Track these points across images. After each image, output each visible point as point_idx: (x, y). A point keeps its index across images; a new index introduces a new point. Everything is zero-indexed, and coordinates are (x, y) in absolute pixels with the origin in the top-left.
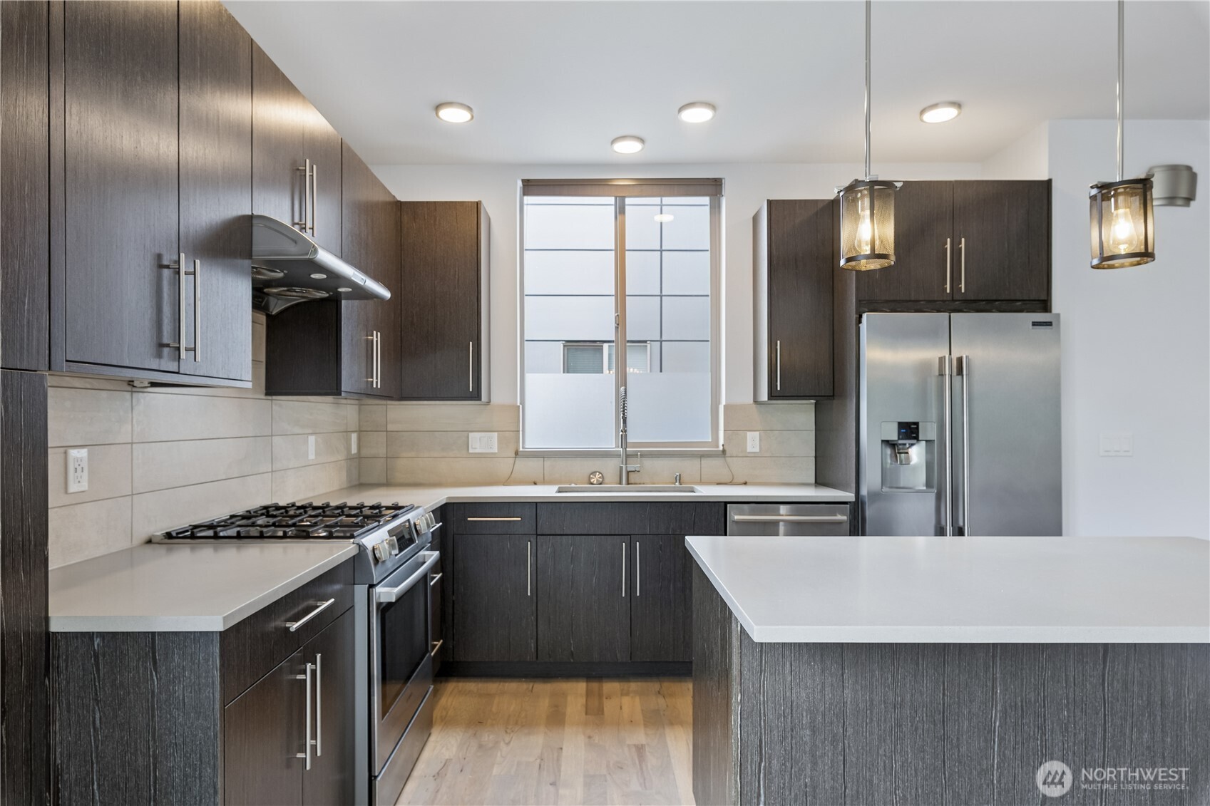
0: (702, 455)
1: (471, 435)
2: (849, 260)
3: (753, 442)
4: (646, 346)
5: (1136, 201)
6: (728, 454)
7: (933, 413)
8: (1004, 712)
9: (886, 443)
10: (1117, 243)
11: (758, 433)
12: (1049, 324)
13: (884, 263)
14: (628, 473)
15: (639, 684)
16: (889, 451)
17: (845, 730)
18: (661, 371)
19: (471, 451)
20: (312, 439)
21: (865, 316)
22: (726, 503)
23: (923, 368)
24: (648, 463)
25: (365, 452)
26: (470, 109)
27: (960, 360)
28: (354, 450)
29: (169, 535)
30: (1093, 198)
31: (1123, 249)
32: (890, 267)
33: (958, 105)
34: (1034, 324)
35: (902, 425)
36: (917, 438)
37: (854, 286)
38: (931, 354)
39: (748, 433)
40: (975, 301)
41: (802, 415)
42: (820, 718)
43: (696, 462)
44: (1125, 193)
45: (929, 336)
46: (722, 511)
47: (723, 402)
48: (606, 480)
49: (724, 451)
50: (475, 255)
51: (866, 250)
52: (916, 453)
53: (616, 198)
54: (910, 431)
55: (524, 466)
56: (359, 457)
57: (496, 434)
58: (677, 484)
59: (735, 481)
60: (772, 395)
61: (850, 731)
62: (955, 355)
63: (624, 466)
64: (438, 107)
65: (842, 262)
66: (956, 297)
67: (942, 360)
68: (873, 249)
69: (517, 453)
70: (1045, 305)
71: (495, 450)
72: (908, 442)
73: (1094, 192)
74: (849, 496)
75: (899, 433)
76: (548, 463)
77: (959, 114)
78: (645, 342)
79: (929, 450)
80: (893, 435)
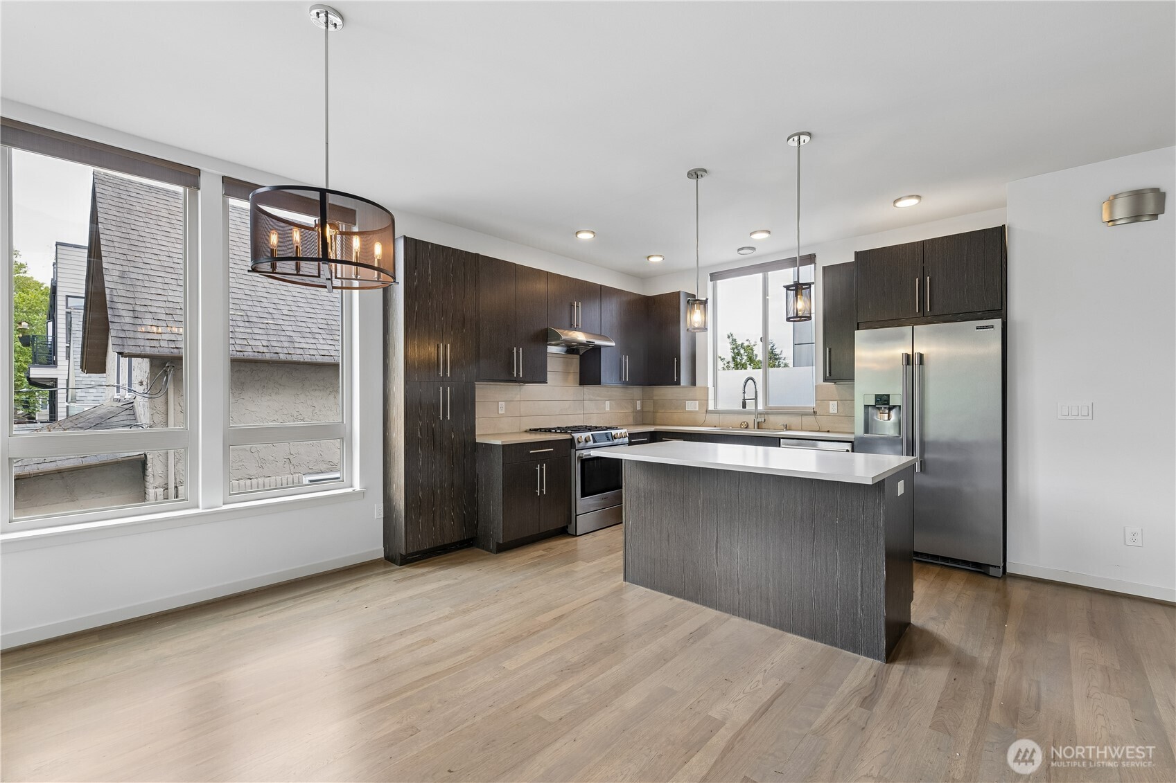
0: (802, 414)
1: (687, 402)
3: (833, 407)
6: (817, 414)
8: (704, 501)
11: (836, 402)
12: (991, 327)
14: (758, 422)
17: (654, 500)
19: (687, 410)
20: (608, 403)
21: (857, 332)
22: (779, 438)
25: (645, 409)
28: (639, 408)
29: (530, 430)
33: (918, 197)
34: (978, 328)
35: (878, 396)
37: (855, 315)
39: (831, 402)
42: (646, 494)
43: (799, 418)
45: (898, 341)
48: (749, 426)
49: (815, 412)
54: (883, 400)
55: (709, 418)
56: (642, 411)
57: (698, 401)
59: (822, 430)
60: (825, 379)
63: (756, 419)
64: (648, 257)
66: (926, 314)
69: (707, 411)
70: (1002, 314)
71: (697, 409)
75: (876, 401)
76: (721, 416)
77: (919, 202)
80: (872, 403)
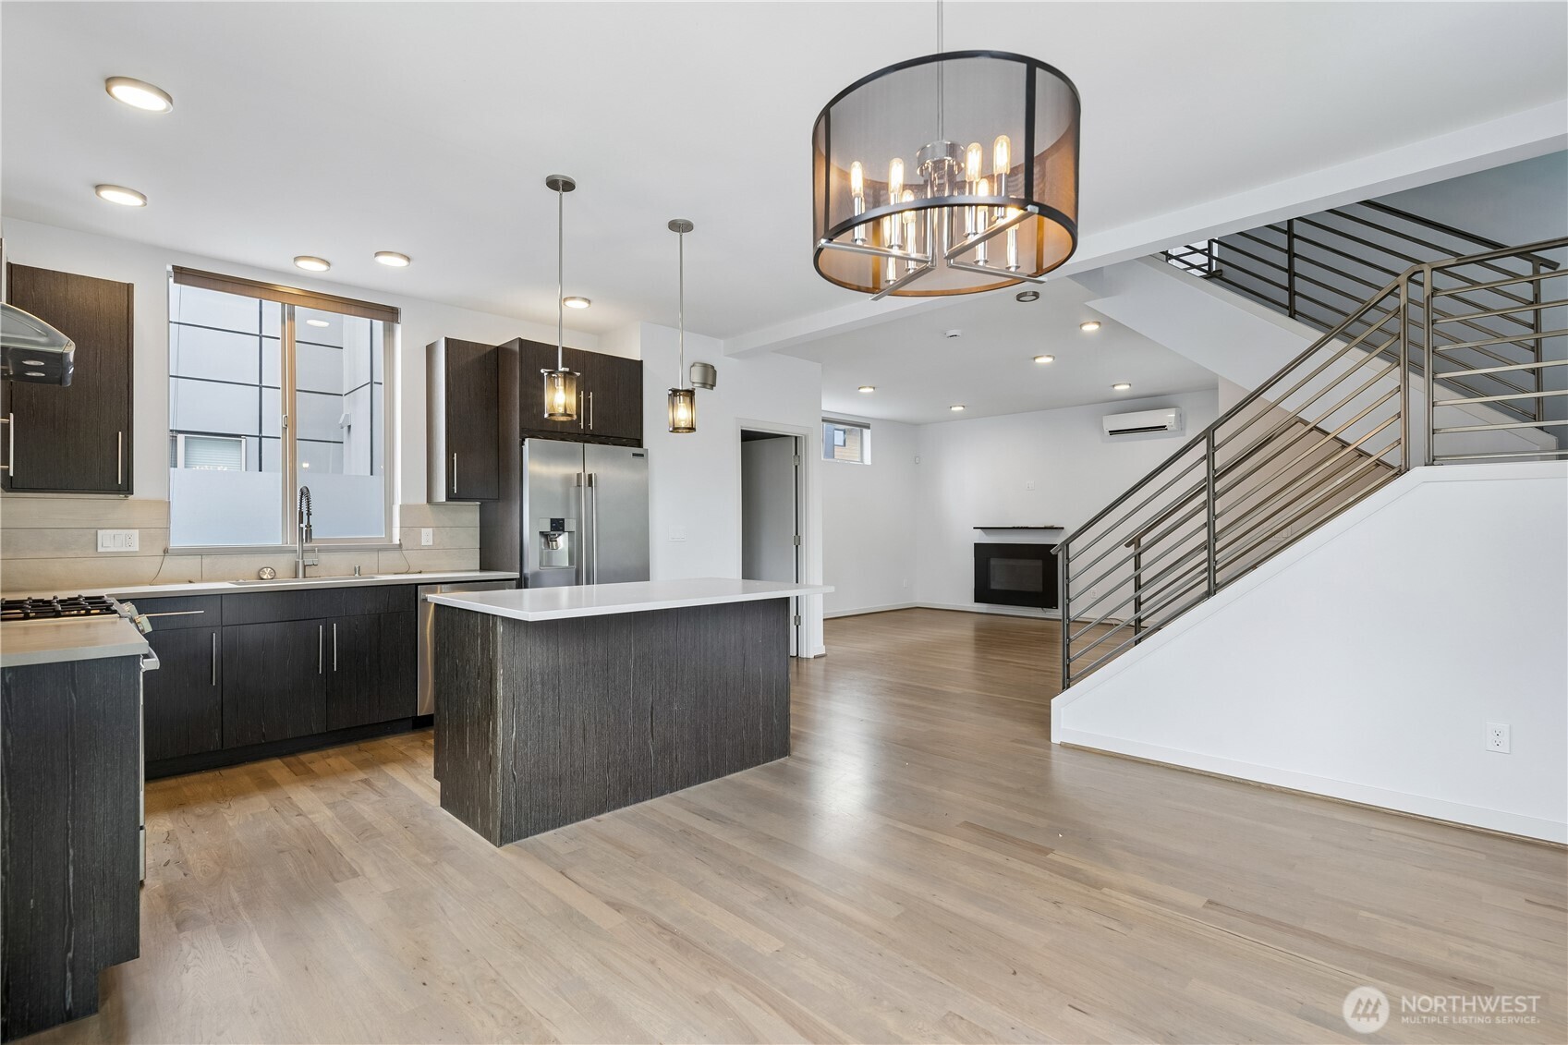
0: (379, 550)
1: (100, 533)
2: (550, 415)
3: (427, 537)
4: (241, 441)
5: (688, 399)
6: (404, 547)
7: (573, 512)
8: (635, 660)
9: (542, 533)
10: (680, 421)
11: (431, 529)
12: (642, 455)
13: (569, 419)
14: (305, 566)
15: (337, 749)
16: (543, 540)
17: (559, 682)
18: (260, 470)
19: (100, 549)
21: (527, 440)
22: (417, 585)
23: (567, 480)
24: (324, 558)
26: (144, 197)
27: (590, 476)
30: (670, 395)
31: (683, 425)
32: (572, 421)
33: (589, 302)
34: (634, 455)
35: (553, 521)
36: (563, 531)
37: (518, 417)
38: (573, 470)
39: (423, 530)
40: (598, 436)
41: (469, 515)
42: (546, 677)
43: (374, 555)
44: (683, 395)
45: (568, 457)
46: (413, 592)
47: (398, 501)
48: (278, 576)
49: (400, 545)
50: (124, 340)
51: (561, 410)
52: (562, 541)
53: (283, 305)
54: (558, 525)
55: (171, 565)
57: (137, 531)
58: (357, 575)
59: (411, 571)
60: (450, 497)
61: (562, 681)
62: (587, 473)
63: (301, 561)
64: (99, 188)
65: (546, 416)
66: (587, 432)
67: (579, 475)
68: (565, 410)
69: (166, 551)
70: (639, 444)
71: (135, 548)
72: (557, 533)
73: (670, 392)
74: (516, 575)
75: (552, 527)
76: (207, 560)
77: (588, 306)
78: (239, 436)
79: (570, 540)
80: (547, 528)
